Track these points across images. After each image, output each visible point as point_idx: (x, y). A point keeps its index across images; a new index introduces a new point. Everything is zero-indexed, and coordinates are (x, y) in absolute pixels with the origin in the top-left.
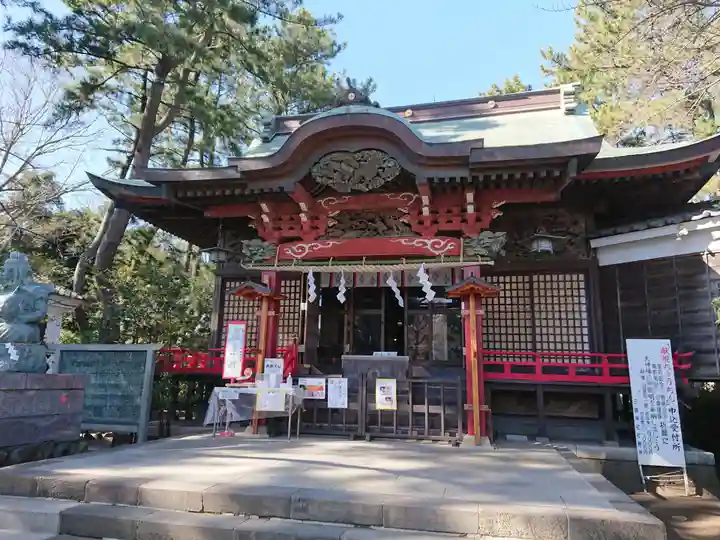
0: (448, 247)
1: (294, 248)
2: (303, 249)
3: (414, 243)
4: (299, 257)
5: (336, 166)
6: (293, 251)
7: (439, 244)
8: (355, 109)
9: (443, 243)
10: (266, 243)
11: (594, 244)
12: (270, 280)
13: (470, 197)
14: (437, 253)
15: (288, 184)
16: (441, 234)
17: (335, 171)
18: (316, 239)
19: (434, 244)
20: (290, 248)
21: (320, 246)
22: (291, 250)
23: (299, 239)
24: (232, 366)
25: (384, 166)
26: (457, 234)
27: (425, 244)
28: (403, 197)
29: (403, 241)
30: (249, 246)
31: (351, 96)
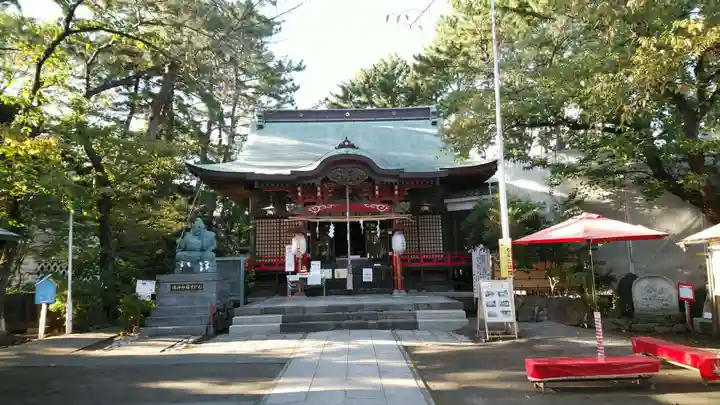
0: (386, 208)
1: (313, 208)
2: (317, 208)
3: (371, 206)
4: (315, 212)
5: (339, 174)
7: (382, 206)
8: (351, 151)
9: (384, 206)
10: (297, 206)
11: (445, 201)
13: (396, 187)
14: (381, 212)
15: (317, 182)
16: (383, 202)
18: (323, 204)
19: (380, 207)
21: (325, 207)
22: (311, 209)
23: (314, 204)
24: (289, 267)
25: (361, 175)
26: (390, 203)
27: (376, 207)
29: (365, 205)
30: (290, 207)
31: (347, 143)
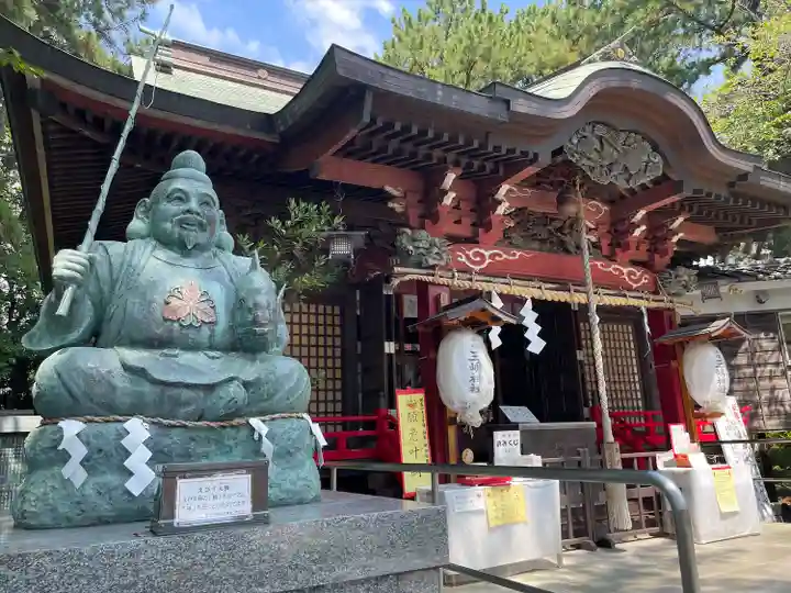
0: (643, 280)
1: (471, 253)
2: (482, 256)
4: (477, 268)
5: (595, 143)
6: (468, 257)
7: (633, 274)
9: (638, 274)
10: (436, 240)
13: (679, 223)
14: (635, 286)
16: (635, 263)
17: (595, 149)
18: (495, 244)
19: (630, 274)
20: (463, 252)
21: (505, 256)
22: (466, 256)
25: (648, 160)
26: (649, 266)
28: (591, 206)
30: (415, 239)
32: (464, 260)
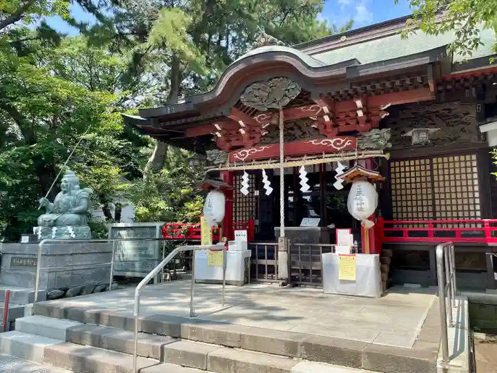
0: (347, 144)
1: (240, 153)
2: (245, 153)
3: (321, 143)
4: (243, 159)
5: (256, 93)
7: (339, 141)
9: (342, 141)
10: (221, 152)
11: (483, 129)
12: (225, 177)
13: (359, 103)
14: (339, 149)
15: (226, 111)
16: (341, 134)
17: (256, 97)
18: (254, 146)
19: (335, 144)
20: (237, 153)
21: (256, 150)
22: (238, 155)
23: (242, 147)
25: (289, 88)
26: (353, 134)
27: (330, 143)
28: (312, 109)
29: (313, 142)
30: (211, 154)
31: (262, 40)
32: (237, 157)
